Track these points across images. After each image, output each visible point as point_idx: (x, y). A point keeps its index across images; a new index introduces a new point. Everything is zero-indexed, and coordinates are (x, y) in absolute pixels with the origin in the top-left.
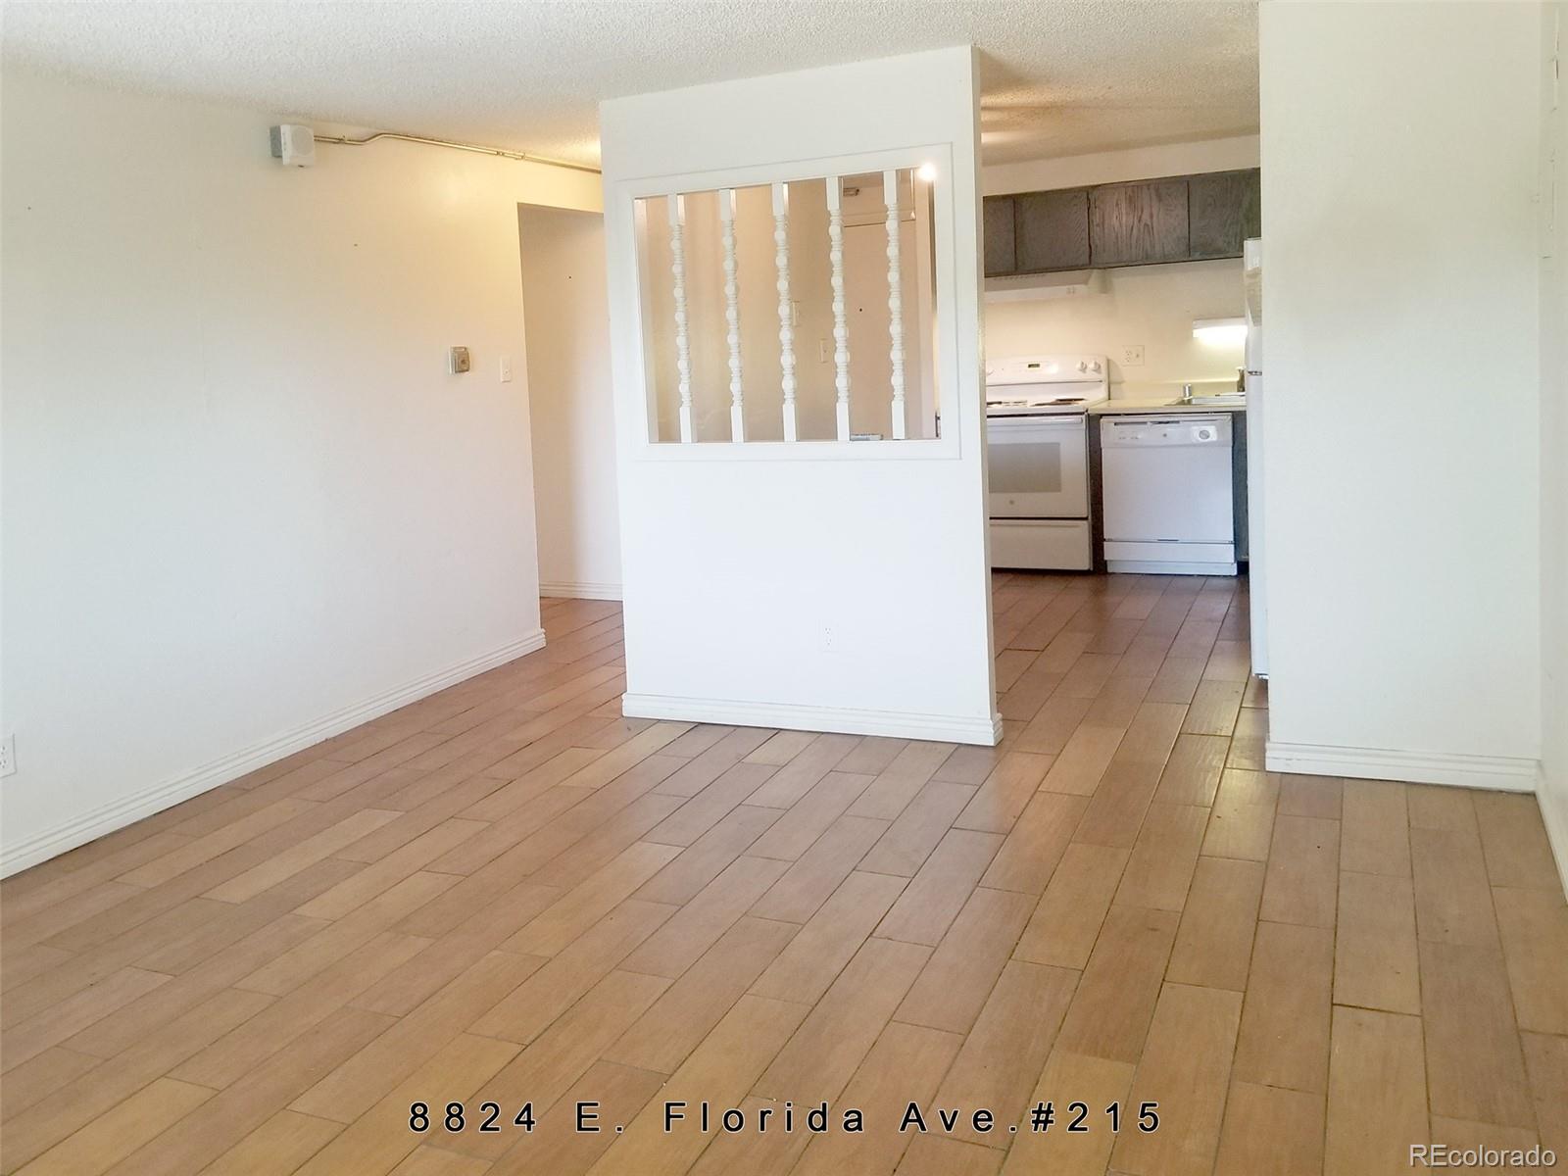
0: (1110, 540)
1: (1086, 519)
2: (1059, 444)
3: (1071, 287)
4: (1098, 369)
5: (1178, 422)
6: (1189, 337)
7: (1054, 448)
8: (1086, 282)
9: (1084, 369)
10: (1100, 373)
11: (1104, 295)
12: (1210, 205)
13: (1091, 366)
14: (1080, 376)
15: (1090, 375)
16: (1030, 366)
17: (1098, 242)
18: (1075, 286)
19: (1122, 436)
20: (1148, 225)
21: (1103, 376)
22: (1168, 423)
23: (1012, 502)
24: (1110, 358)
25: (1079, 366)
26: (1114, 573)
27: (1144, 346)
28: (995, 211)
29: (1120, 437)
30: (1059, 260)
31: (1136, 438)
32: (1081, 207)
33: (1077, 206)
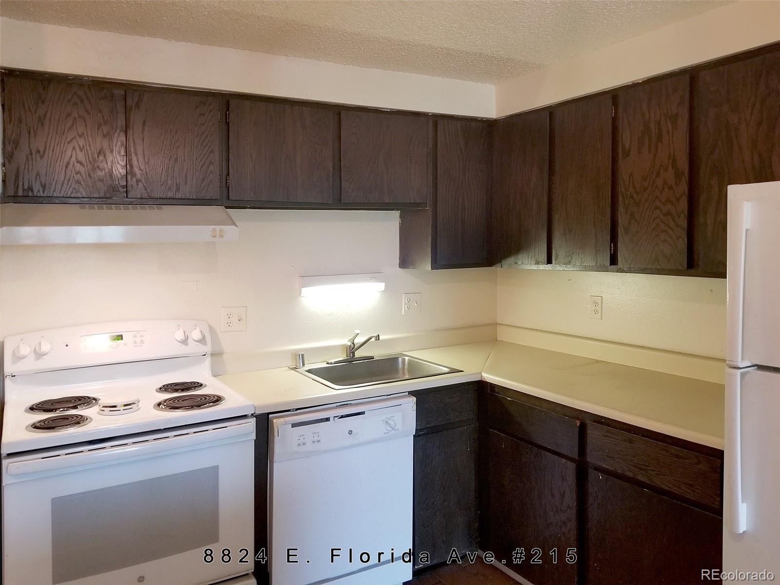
1: (253, 574)
2: (216, 468)
3: (218, 228)
4: (203, 339)
5: (363, 413)
8: (234, 223)
9: (185, 339)
10: (205, 344)
15: (193, 348)
18: (225, 228)
19: (302, 441)
21: (209, 348)
22: (351, 415)
27: (246, 307)
28: (82, 101)
29: (299, 445)
30: (178, 189)
31: (319, 441)
32: (210, 120)
33: (203, 115)
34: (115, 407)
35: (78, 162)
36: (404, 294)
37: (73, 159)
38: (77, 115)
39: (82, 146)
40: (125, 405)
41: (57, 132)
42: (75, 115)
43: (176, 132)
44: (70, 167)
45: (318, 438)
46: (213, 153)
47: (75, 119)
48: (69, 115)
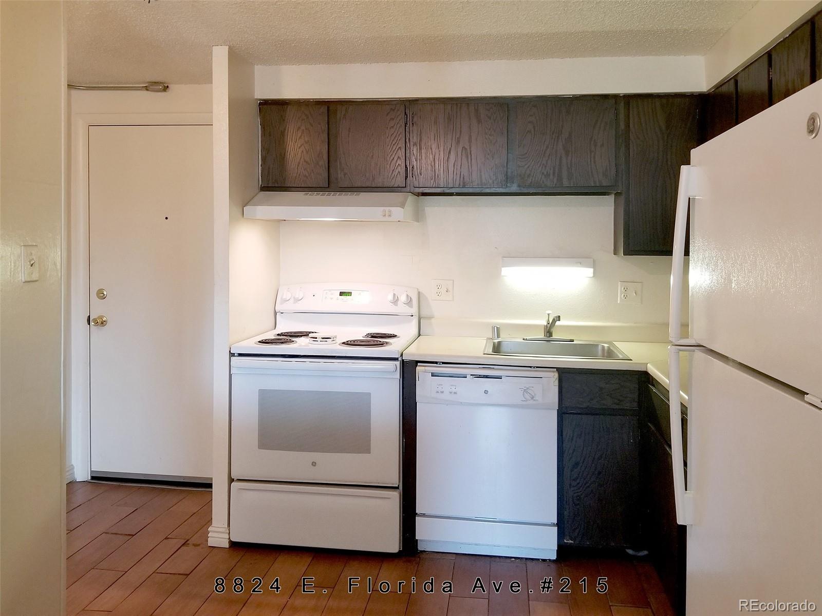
0: (424, 515)
1: (397, 488)
2: (369, 394)
3: (387, 209)
4: (409, 302)
5: (500, 378)
6: (497, 275)
7: (363, 401)
8: (402, 205)
9: (395, 301)
10: (411, 307)
11: (416, 223)
12: (529, 131)
13: (403, 298)
14: (392, 309)
15: (402, 309)
16: (341, 294)
17: (415, 163)
18: (392, 209)
19: (440, 389)
20: (466, 149)
21: (414, 310)
22: (487, 377)
23: (314, 464)
24: (420, 291)
25: (390, 297)
26: (424, 551)
27: (453, 280)
28: (308, 118)
29: (438, 392)
30: (374, 179)
31: (455, 393)
32: (398, 123)
33: (393, 119)
34: (316, 338)
35: (305, 161)
36: (620, 282)
37: (302, 160)
38: (304, 128)
39: (307, 150)
40: (323, 338)
41: (292, 142)
42: (303, 128)
43: (372, 134)
44: (300, 165)
45: (455, 391)
46: (401, 150)
47: (303, 130)
48: (299, 128)
